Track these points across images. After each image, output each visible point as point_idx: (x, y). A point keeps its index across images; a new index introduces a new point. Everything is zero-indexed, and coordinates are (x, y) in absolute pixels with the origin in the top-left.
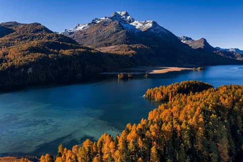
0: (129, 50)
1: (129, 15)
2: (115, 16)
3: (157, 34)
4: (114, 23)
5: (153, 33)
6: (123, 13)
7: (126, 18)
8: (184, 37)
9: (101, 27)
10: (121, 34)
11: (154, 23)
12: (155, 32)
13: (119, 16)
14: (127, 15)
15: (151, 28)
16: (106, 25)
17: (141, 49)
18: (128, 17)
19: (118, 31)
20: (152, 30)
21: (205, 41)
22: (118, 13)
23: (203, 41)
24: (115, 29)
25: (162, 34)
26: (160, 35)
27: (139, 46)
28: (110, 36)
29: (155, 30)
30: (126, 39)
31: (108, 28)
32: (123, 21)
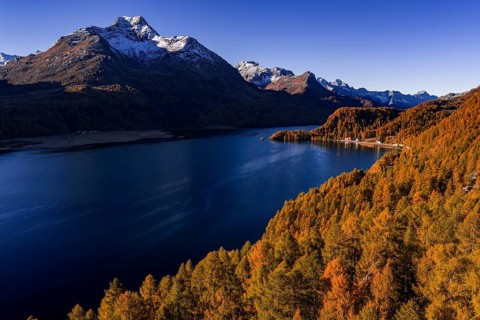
1: (146, 23)
2: (117, 25)
3: (192, 63)
4: (91, 39)
6: (135, 19)
7: (139, 29)
8: (278, 69)
9: (64, 48)
10: (93, 62)
11: (191, 42)
12: (188, 59)
13: (127, 24)
14: (142, 22)
15: (181, 52)
16: (75, 44)
18: (145, 28)
19: (90, 57)
20: (181, 55)
22: (127, 18)
24: (84, 53)
25: (203, 63)
26: (198, 66)
27: (118, 87)
28: (70, 66)
29: (188, 56)
30: (97, 72)
31: (77, 49)
32: (133, 35)
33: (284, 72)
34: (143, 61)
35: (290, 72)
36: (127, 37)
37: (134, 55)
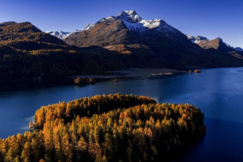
0: (124, 50)
1: (136, 14)
2: (122, 15)
3: (164, 33)
4: (117, 22)
5: (159, 32)
6: (131, 12)
7: (133, 17)
8: (199, 37)
9: (103, 27)
10: (122, 33)
11: (162, 22)
12: (162, 31)
13: (127, 15)
14: (134, 13)
15: (158, 27)
16: (109, 25)
17: (138, 49)
18: (136, 16)
19: (119, 30)
20: (159, 29)
21: (221, 41)
22: (126, 12)
23: (218, 41)
24: (116, 29)
25: (170, 33)
26: (167, 35)
27: (138, 46)
28: (110, 35)
29: (162, 29)
30: (126, 38)
31: (110, 27)
32: (130, 20)
33: (202, 38)
34: (139, 33)
35: (205, 38)
36: (127, 21)
37: (134, 29)
